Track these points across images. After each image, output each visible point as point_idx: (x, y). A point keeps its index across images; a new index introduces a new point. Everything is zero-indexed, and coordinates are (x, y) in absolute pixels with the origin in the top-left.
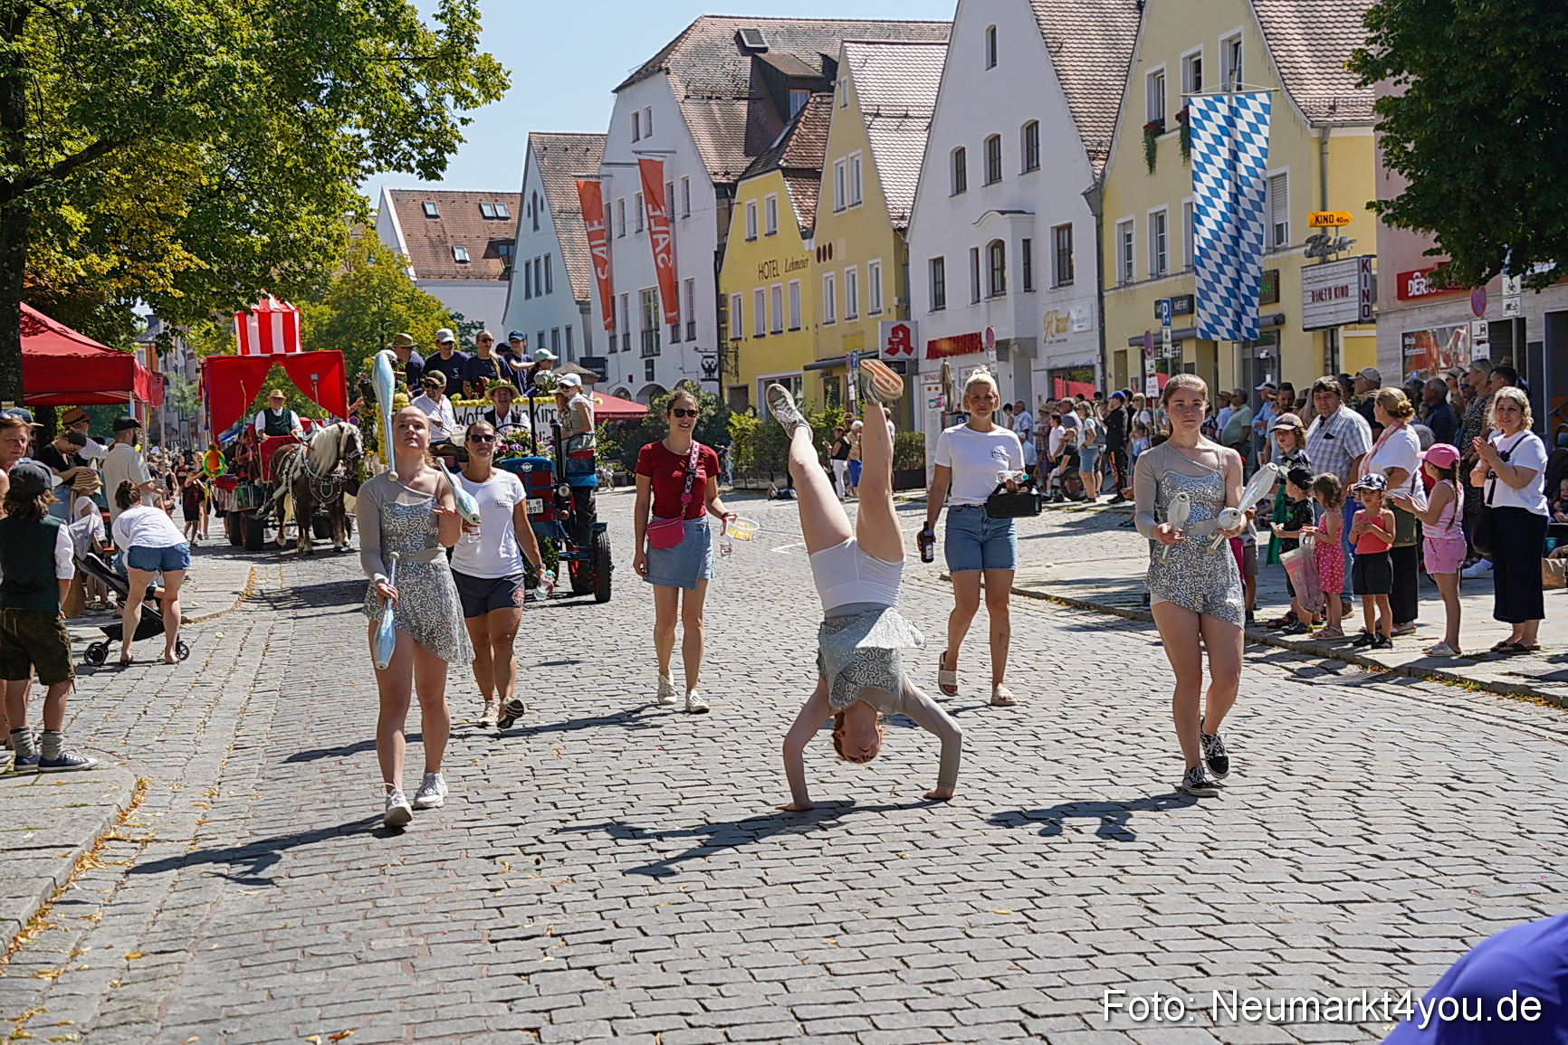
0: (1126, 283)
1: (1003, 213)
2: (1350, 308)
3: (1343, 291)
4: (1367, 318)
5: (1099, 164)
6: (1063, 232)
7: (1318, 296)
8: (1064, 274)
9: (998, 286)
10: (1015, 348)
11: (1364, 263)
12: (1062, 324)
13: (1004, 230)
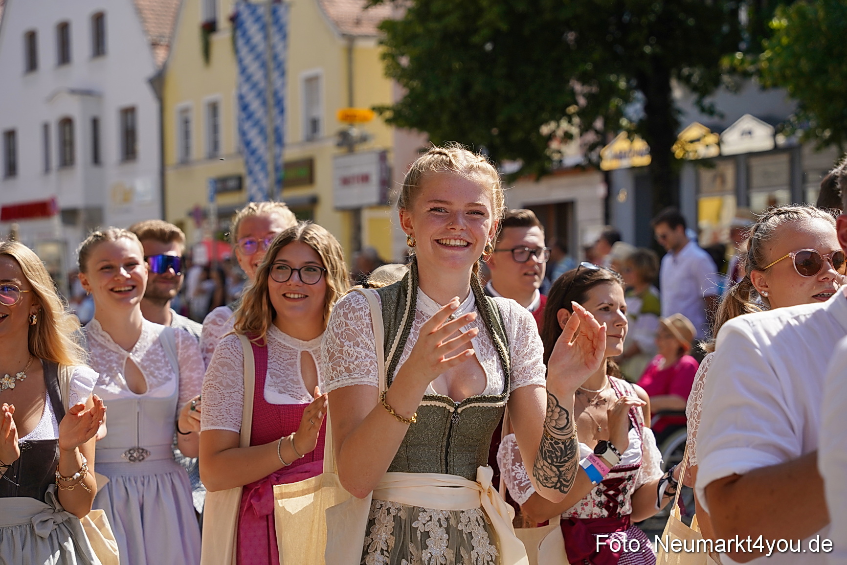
0: (185, 161)
1: (73, 92)
2: (370, 193)
3: (365, 178)
4: (384, 201)
5: (161, 54)
6: (128, 114)
7: (346, 181)
8: (129, 151)
9: (68, 158)
10: (82, 217)
11: (383, 156)
12: (128, 195)
13: (73, 108)
